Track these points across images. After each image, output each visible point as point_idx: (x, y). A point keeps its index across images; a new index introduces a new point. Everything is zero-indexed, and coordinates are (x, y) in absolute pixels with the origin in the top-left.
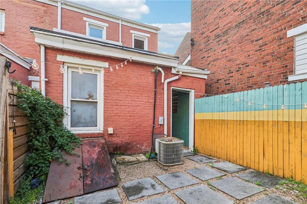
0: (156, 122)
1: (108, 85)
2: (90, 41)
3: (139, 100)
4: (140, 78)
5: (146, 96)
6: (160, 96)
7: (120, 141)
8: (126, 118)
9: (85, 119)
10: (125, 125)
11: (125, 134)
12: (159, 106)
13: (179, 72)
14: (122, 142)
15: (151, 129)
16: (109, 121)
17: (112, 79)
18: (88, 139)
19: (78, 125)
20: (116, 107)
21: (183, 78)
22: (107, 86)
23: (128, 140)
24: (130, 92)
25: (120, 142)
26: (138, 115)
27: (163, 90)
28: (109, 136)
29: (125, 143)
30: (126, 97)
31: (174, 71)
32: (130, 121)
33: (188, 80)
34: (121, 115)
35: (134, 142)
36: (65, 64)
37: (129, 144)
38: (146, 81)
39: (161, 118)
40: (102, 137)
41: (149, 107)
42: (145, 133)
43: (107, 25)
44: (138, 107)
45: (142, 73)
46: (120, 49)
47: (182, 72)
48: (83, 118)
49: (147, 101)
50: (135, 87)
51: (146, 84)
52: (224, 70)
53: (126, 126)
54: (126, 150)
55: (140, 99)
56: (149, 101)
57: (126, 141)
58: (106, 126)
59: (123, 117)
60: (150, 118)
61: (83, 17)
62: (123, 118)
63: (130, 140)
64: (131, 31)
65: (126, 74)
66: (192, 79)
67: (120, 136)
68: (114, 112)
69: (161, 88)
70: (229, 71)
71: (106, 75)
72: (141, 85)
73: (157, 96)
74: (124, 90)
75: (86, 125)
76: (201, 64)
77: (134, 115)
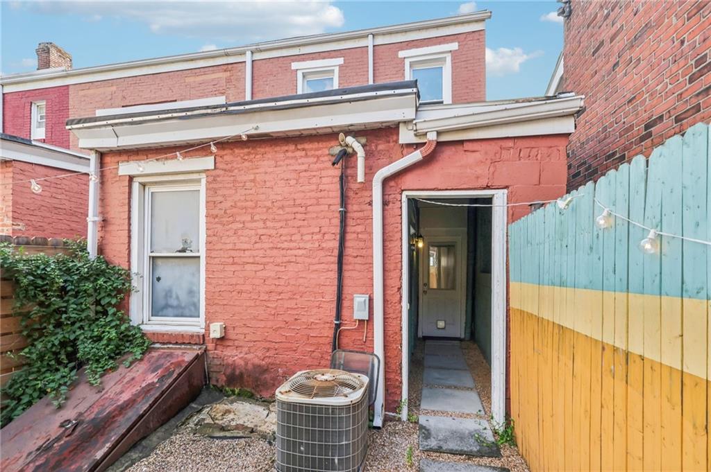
0: (345, 313)
1: (216, 212)
3: (292, 245)
4: (297, 180)
5: (313, 234)
6: (359, 229)
7: (241, 358)
8: (256, 297)
9: (177, 298)
10: (255, 318)
11: (254, 342)
12: (359, 260)
13: (425, 134)
14: (246, 364)
15: (331, 333)
16: (217, 304)
17: (224, 196)
18: (171, 346)
19: (165, 312)
20: (233, 268)
21: (448, 152)
22: (212, 215)
23: (263, 360)
24: (269, 224)
25: (242, 363)
26: (289, 288)
27: (368, 207)
28: (216, 345)
29: (256, 366)
30: (258, 240)
31: (406, 136)
32: (268, 307)
33: (472, 158)
34: (244, 288)
35: (280, 365)
36: (135, 179)
37: (265, 370)
38: (314, 187)
39: (359, 300)
40: (199, 344)
41: (322, 266)
42: (311, 344)
44: (291, 267)
45: (299, 164)
47: (439, 133)
48: (174, 296)
49: (317, 245)
50: (282, 207)
51: (313, 194)
52: (675, 68)
53: (258, 320)
54: (257, 386)
55: (295, 241)
56: (324, 245)
57: (257, 361)
58: (209, 320)
59: (249, 295)
60: (328, 298)
62: (250, 299)
63: (267, 360)
65: (257, 175)
66: (493, 147)
67: (241, 347)
68: (227, 281)
69: (362, 200)
70: (698, 63)
71: (210, 189)
72: (298, 202)
73: (349, 229)
74: (253, 220)
77: (280, 289)
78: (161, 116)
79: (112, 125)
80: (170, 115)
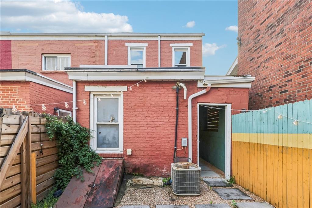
0: (178, 144)
1: (127, 107)
2: (107, 70)
3: (158, 120)
4: (160, 97)
5: (166, 116)
6: (183, 115)
7: (138, 162)
8: (144, 139)
9: (108, 140)
10: (144, 147)
11: (144, 156)
12: (183, 126)
13: (207, 84)
14: (141, 164)
15: (173, 152)
16: (128, 142)
17: (131, 101)
18: (109, 159)
19: (103, 146)
20: (135, 128)
21: (213, 91)
22: (126, 108)
23: (147, 162)
24: (149, 112)
25: (139, 163)
26: (157, 136)
27: (186, 108)
28: (128, 157)
29: (144, 164)
30: (145, 118)
31: (200, 85)
32: (149, 143)
33: (221, 93)
34: (140, 136)
35: (154, 164)
36: (91, 93)
37: (148, 166)
38: (166, 100)
39: (184, 140)
40: (121, 158)
41: (170, 128)
42: (166, 156)
43: (146, 45)
44: (158, 128)
45: (161, 91)
46: (135, 71)
47: (211, 84)
48: (107, 139)
49: (167, 121)
50: (154, 107)
51: (166, 102)
52: (279, 72)
53: (145, 148)
54: (145, 172)
55: (159, 119)
56: (170, 120)
57: (145, 163)
58: (125, 147)
59: (142, 139)
60: (172, 139)
61: (125, 43)
62: (142, 140)
63: (149, 162)
64: (171, 45)
65: (145, 94)
66: (228, 90)
67: (139, 158)
68: (133, 133)
69: (184, 105)
70: (286, 73)
71: (125, 98)
72: (160, 105)
73: (179, 115)
74: (143, 111)
75: (109, 145)
76: (250, 68)
77: (154, 136)
78: (110, 70)
79: (87, 71)
80: (114, 70)
